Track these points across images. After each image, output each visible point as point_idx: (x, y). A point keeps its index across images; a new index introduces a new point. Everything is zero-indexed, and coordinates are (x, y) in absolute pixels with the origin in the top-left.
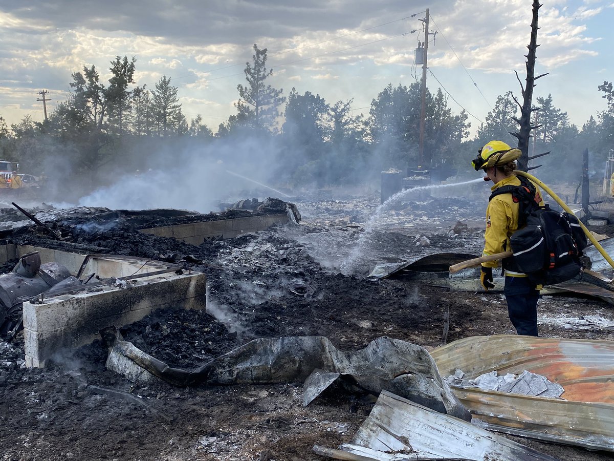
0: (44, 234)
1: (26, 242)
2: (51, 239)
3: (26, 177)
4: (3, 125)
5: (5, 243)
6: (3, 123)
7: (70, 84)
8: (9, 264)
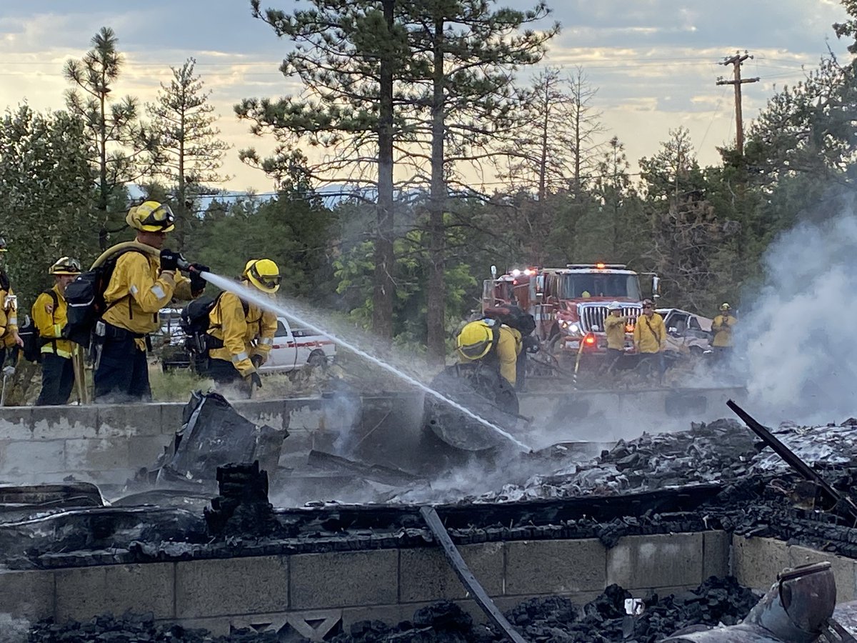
0: (818, 505)
1: (761, 527)
2: (840, 523)
3: (676, 319)
4: (619, 161)
5: (699, 526)
6: (619, 155)
7: (836, 26)
8: (711, 593)
